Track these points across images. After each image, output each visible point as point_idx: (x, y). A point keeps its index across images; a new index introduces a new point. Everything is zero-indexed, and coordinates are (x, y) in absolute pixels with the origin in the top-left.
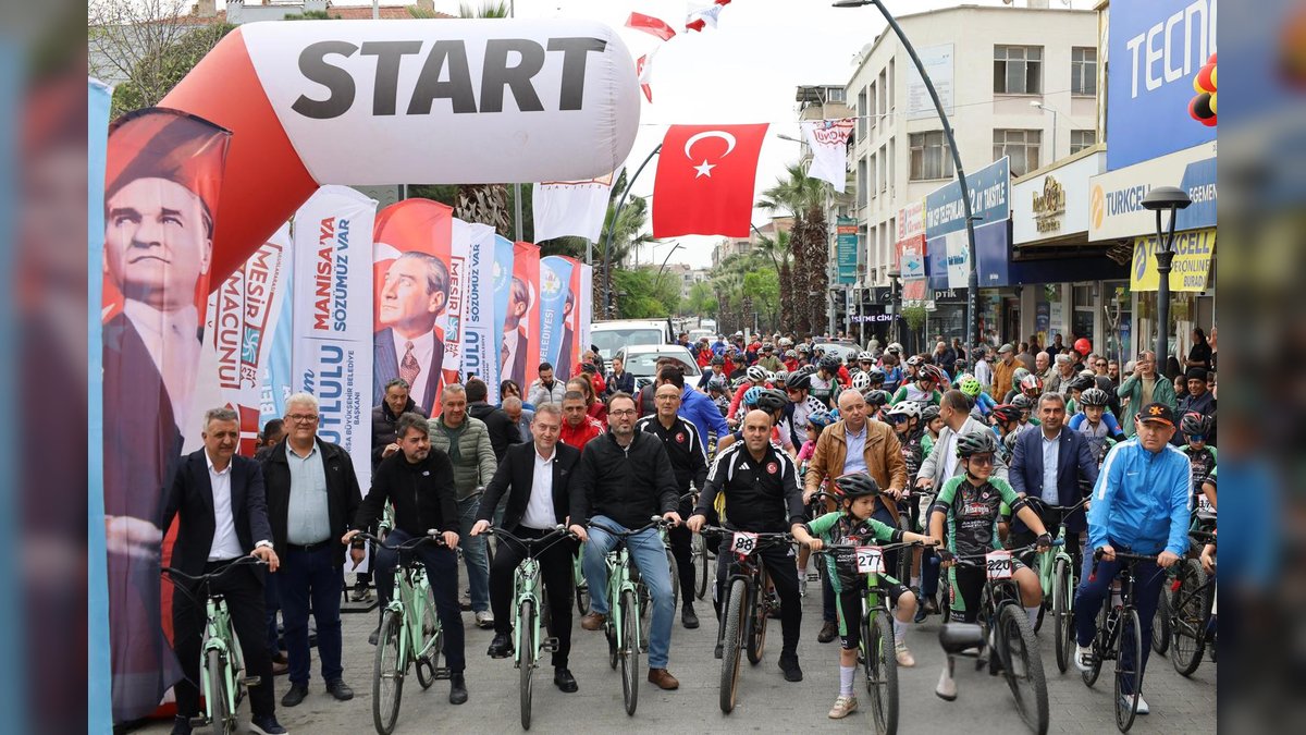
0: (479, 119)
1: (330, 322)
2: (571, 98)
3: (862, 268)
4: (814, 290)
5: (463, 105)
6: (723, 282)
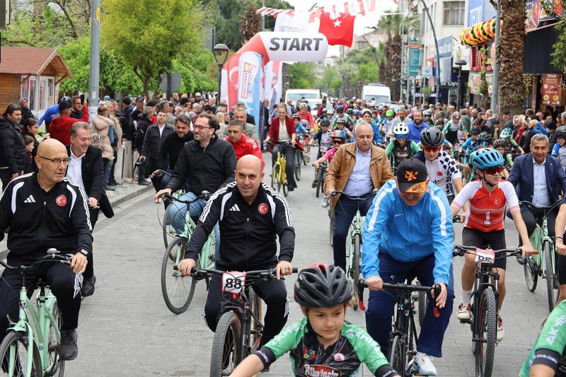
0: (300, 51)
2: (317, 49)
3: (421, 67)
4: (395, 78)
5: (298, 49)
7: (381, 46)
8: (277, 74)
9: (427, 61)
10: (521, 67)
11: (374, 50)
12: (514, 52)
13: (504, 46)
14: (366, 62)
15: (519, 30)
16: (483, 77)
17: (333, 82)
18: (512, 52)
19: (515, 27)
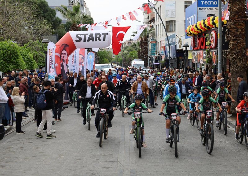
0: (95, 42)
1: (74, 63)
2: (104, 40)
3: (157, 51)
4: (145, 56)
5: (93, 40)
6: (124, 54)
7: (138, 43)
8: (84, 56)
9: (161, 48)
10: (245, 44)
11: (135, 45)
12: (240, 33)
13: (232, 29)
14: (132, 51)
15: (243, 17)
16: (208, 52)
17: (119, 59)
18: (238, 33)
19: (240, 15)
